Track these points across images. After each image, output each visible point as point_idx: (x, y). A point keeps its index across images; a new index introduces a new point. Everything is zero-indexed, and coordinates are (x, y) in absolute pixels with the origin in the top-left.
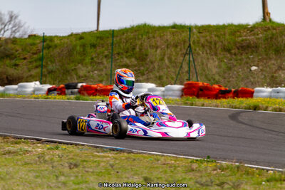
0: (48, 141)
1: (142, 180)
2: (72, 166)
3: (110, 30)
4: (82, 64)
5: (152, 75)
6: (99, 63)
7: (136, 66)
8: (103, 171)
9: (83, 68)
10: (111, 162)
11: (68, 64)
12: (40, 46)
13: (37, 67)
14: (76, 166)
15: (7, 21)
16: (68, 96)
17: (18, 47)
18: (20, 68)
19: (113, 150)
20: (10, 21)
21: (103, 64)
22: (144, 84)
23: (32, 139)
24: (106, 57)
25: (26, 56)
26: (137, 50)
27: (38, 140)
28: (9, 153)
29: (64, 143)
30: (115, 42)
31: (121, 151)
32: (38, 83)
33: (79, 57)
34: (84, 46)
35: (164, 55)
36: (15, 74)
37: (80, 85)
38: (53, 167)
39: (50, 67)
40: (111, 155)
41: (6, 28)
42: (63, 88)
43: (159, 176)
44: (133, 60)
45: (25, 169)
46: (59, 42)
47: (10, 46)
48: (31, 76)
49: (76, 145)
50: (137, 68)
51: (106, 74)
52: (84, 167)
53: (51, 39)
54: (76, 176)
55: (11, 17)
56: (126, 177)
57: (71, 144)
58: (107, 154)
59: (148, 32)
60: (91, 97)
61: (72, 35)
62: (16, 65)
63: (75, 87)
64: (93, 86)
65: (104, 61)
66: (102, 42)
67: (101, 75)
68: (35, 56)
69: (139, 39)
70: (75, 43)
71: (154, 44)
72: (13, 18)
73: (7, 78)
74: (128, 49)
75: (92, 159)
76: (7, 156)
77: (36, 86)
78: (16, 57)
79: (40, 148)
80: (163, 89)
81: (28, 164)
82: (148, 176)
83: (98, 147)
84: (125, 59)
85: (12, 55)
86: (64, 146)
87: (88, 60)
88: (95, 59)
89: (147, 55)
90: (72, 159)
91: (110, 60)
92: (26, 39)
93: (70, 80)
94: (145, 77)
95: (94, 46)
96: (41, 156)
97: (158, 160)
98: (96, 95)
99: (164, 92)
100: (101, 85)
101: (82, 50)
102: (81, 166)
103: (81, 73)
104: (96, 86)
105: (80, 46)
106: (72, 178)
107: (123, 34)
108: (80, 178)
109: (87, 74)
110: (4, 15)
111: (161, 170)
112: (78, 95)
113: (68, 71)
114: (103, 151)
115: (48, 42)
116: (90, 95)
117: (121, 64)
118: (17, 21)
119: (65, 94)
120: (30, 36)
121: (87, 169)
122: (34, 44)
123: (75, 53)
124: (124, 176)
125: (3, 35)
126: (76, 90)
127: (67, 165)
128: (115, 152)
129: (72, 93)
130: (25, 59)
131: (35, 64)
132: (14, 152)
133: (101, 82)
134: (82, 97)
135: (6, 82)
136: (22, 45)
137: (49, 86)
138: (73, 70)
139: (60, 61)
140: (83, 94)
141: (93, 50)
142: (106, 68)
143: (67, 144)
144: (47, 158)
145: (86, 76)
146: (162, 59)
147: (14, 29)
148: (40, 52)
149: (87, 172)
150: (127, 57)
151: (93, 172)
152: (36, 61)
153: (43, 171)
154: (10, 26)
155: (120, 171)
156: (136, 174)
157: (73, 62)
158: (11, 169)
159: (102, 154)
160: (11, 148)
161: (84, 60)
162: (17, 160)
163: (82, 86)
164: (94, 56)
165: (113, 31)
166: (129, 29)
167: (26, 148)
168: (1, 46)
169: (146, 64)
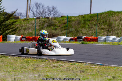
0: (71, 61)
1: (111, 77)
2: (81, 72)
3: (96, 14)
4: (84, 28)
5: (114, 33)
6: (91, 28)
7: (107, 29)
8: (95, 74)
9: (84, 30)
10: (98, 70)
11: (79, 28)
12: (66, 21)
13: (65, 30)
14: (83, 72)
15: (51, 10)
16: (79, 42)
17: (57, 22)
18: (58, 30)
19: (99, 65)
20: (53, 10)
21: (93, 28)
22: (111, 36)
23: (64, 60)
24: (94, 25)
26: (108, 22)
27: (66, 61)
28: (54, 66)
29: (78, 62)
30: (98, 19)
31: (102, 65)
32: (65, 36)
33: (83, 25)
34: (85, 20)
35: (119, 24)
36: (56, 33)
37: (83, 37)
38: (73, 72)
39: (70, 29)
40: (98, 67)
41: (51, 13)
42: (76, 38)
43: (119, 76)
44: (106, 26)
45: (61, 73)
46: (74, 19)
47: (54, 21)
48: (62, 33)
49: (83, 63)
51: (94, 32)
52: (87, 72)
53: (71, 17)
54: (83, 76)
55: (53, 9)
56: (105, 77)
57: (81, 62)
58: (96, 67)
59: (112, 14)
60: (89, 42)
61: (80, 16)
62: (56, 29)
63: (81, 38)
64: (89, 37)
65: (94, 26)
66: (92, 18)
67: (92, 33)
68: (64, 25)
69: (108, 17)
70: (81, 19)
71: (115, 19)
72: (54, 9)
73: (52, 34)
74: (104, 21)
75: (90, 69)
76: (53, 68)
77: (65, 38)
78: (56, 25)
79: (67, 64)
80: (119, 38)
81: (63, 71)
82: (114, 76)
83: (92, 64)
84: (103, 26)
85: (54, 24)
86: (78, 64)
88: (90, 26)
89: (112, 24)
90: (81, 69)
91: (96, 26)
92: (60, 18)
93: (79, 35)
94: (111, 33)
96: (68, 68)
97: (118, 69)
98: (90, 41)
99: (119, 39)
100: (93, 37)
101: (84, 22)
102: (85, 72)
103: (84, 32)
104: (90, 37)
105: (83, 20)
106: (82, 77)
107: (102, 15)
108: (85, 77)
109: (86, 33)
110: (50, 7)
111: (120, 73)
112: (83, 41)
113: (78, 31)
114: (95, 65)
115: (69, 19)
116: (88, 41)
117: (101, 28)
118: (56, 10)
119: (77, 41)
120: (61, 17)
121: (88, 73)
122: (63, 20)
123: (81, 23)
124: (104, 76)
125: (50, 16)
126: (82, 39)
127: (79, 71)
128: (100, 66)
129: (80, 41)
130: (60, 26)
131: (64, 28)
132: (56, 66)
133: (92, 36)
134: (84, 42)
135: (52, 36)
136: (58, 20)
137: (70, 38)
138: (80, 31)
139: (75, 27)
140: (85, 41)
141: (89, 22)
142: (94, 30)
143: (79, 62)
144: (71, 68)
146: (118, 26)
147: (54, 13)
148: (66, 23)
149: (88, 74)
151: (91, 74)
152: (64, 27)
153: (69, 74)
154: (53, 12)
155: (102, 74)
156: (109, 75)
158: (55, 73)
159: (94, 67)
160: (55, 64)
161: (85, 26)
162: (58, 70)
163: (84, 38)
164: (89, 24)
165: (97, 14)
166: (104, 13)
167: (62, 64)
168: (49, 21)
169: (112, 28)
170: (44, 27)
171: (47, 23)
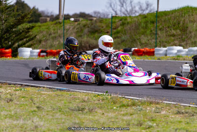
4: (145, 35)
5: (190, 41)
6: (155, 34)
9: (144, 38)
11: (135, 35)
12: (119, 23)
13: (115, 38)
17: (103, 25)
21: (158, 35)
24: (160, 29)
25: (109, 31)
26: (181, 24)
34: (146, 22)
37: (133, 49)
39: (123, 38)
44: (178, 31)
46: (130, 20)
47: (98, 24)
50: (180, 37)
51: (160, 42)
53: (126, 18)
59: (189, 11)
61: (140, 15)
64: (141, 49)
65: (159, 32)
66: (158, 19)
67: (156, 42)
68: (115, 31)
70: (140, 21)
71: (192, 19)
74: (175, 23)
78: (102, 31)
80: (187, 50)
84: (173, 31)
85: (99, 30)
87: (148, 32)
88: (153, 31)
89: (187, 27)
92: (110, 19)
94: (185, 43)
95: (153, 22)
99: (187, 52)
101: (145, 25)
103: (143, 41)
105: (144, 23)
107: (173, 13)
109: (147, 42)
113: (135, 40)
115: (123, 21)
117: (170, 34)
120: (112, 17)
123: (140, 27)
131: (114, 36)
136: (106, 23)
138: (138, 39)
141: (152, 25)
145: (146, 43)
148: (118, 28)
150: (174, 29)
152: (115, 34)
157: (139, 33)
161: (146, 32)
164: (152, 29)
166: (178, 10)
168: (92, 24)
169: (186, 34)
170: (84, 35)
171: (88, 27)
